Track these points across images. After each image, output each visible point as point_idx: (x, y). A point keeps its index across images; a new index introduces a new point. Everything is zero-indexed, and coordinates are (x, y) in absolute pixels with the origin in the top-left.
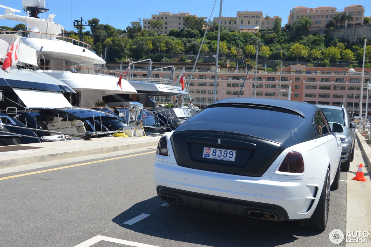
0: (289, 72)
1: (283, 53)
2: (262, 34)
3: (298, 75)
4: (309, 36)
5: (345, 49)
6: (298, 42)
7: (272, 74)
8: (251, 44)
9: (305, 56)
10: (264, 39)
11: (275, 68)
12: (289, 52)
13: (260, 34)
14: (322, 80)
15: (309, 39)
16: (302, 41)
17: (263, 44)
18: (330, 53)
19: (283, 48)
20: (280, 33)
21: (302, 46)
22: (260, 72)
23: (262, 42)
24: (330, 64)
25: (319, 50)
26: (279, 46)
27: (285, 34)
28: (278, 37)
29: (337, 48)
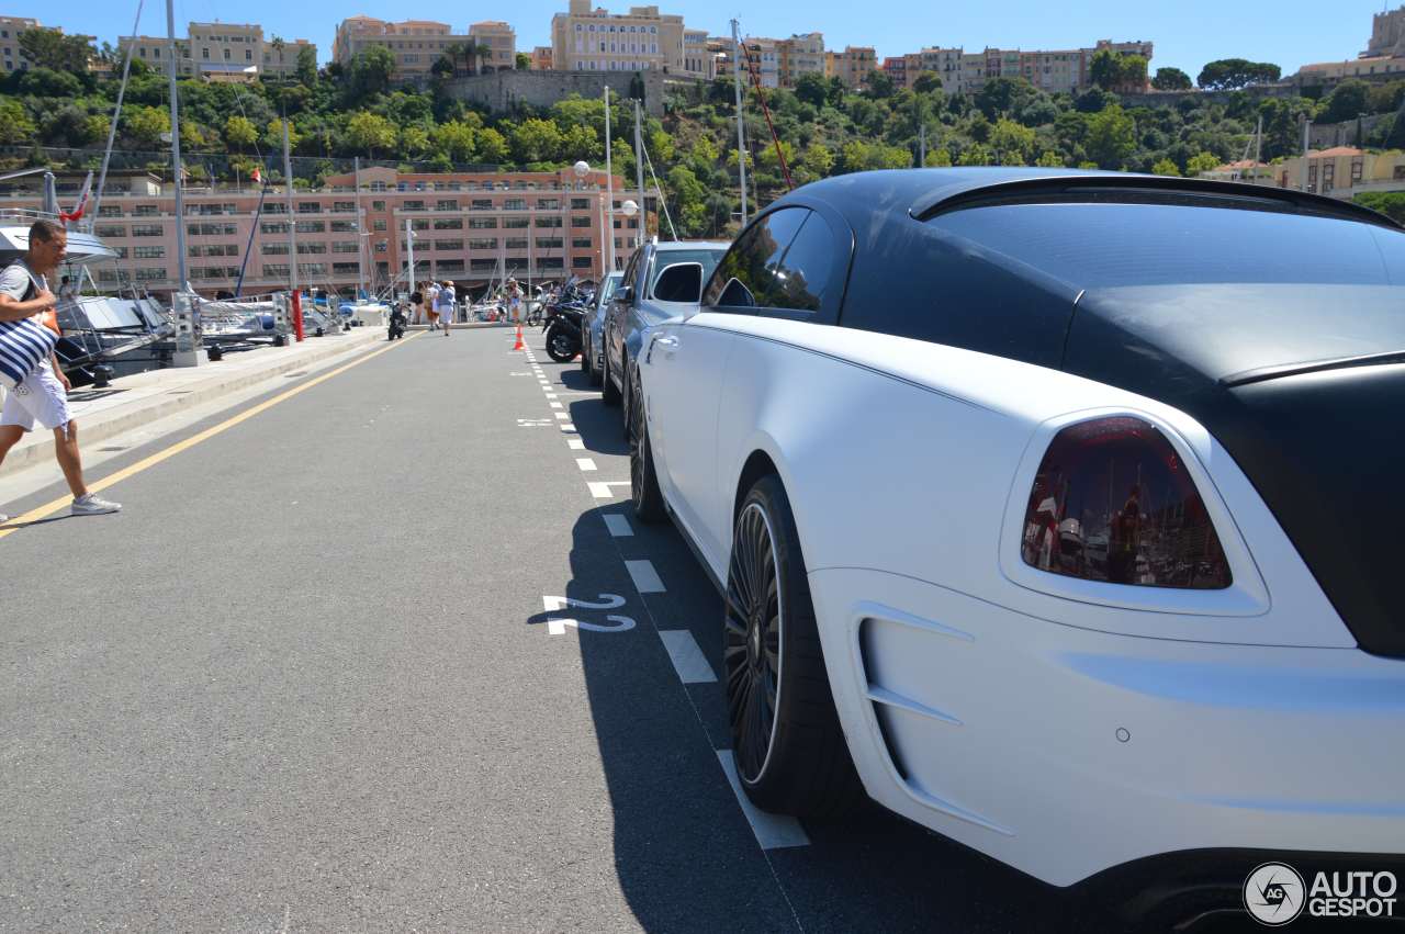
0: (353, 187)
1: (331, 138)
2: (267, 88)
3: (379, 194)
4: (395, 94)
5: (483, 128)
6: (367, 108)
7: (312, 195)
8: (239, 114)
9: (389, 146)
10: (276, 101)
11: (315, 178)
12: (347, 134)
13: (263, 88)
14: (441, 204)
15: (394, 101)
16: (376, 107)
17: (274, 115)
18: (449, 137)
19: (330, 126)
20: (318, 86)
21: (378, 120)
22: (277, 190)
23: (271, 108)
24: (454, 165)
25: (423, 130)
26: (317, 120)
27: (331, 87)
28: (314, 97)
29: (464, 124)
